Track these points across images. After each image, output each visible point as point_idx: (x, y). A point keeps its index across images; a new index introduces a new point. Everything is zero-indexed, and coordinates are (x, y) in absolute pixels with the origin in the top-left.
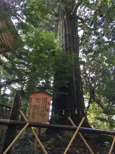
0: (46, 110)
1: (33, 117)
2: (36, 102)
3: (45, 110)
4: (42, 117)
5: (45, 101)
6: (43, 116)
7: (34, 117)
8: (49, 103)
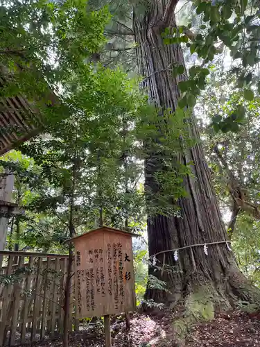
0: (124, 277)
1: (90, 303)
2: (91, 261)
3: (121, 278)
4: (116, 298)
5: (117, 254)
6: (116, 294)
7: (93, 304)
8: (127, 257)
